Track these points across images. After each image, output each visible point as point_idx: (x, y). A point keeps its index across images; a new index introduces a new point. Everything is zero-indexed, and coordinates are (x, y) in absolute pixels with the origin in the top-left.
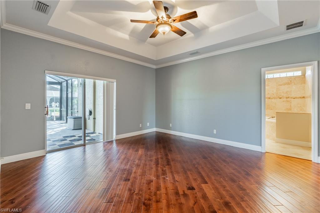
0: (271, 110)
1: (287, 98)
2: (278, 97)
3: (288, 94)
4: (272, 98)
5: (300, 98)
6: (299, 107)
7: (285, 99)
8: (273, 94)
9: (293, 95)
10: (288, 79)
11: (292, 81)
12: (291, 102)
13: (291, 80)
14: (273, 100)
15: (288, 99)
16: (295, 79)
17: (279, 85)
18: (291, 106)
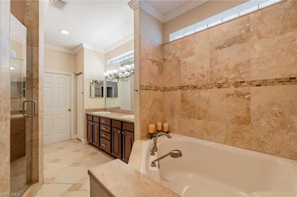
0: (199, 119)
1: (237, 84)
2: (215, 83)
3: (241, 72)
4: (200, 85)
5: (280, 81)
6: (275, 115)
7: (232, 89)
8: (202, 75)
9: (256, 75)
10: (241, 24)
11: (251, 30)
12: (249, 99)
13: (248, 25)
14: (203, 93)
15: (240, 89)
16: (260, 18)
17: (216, 49)
18: (248, 110)
